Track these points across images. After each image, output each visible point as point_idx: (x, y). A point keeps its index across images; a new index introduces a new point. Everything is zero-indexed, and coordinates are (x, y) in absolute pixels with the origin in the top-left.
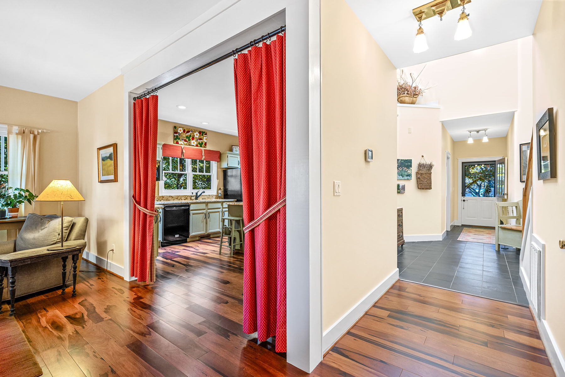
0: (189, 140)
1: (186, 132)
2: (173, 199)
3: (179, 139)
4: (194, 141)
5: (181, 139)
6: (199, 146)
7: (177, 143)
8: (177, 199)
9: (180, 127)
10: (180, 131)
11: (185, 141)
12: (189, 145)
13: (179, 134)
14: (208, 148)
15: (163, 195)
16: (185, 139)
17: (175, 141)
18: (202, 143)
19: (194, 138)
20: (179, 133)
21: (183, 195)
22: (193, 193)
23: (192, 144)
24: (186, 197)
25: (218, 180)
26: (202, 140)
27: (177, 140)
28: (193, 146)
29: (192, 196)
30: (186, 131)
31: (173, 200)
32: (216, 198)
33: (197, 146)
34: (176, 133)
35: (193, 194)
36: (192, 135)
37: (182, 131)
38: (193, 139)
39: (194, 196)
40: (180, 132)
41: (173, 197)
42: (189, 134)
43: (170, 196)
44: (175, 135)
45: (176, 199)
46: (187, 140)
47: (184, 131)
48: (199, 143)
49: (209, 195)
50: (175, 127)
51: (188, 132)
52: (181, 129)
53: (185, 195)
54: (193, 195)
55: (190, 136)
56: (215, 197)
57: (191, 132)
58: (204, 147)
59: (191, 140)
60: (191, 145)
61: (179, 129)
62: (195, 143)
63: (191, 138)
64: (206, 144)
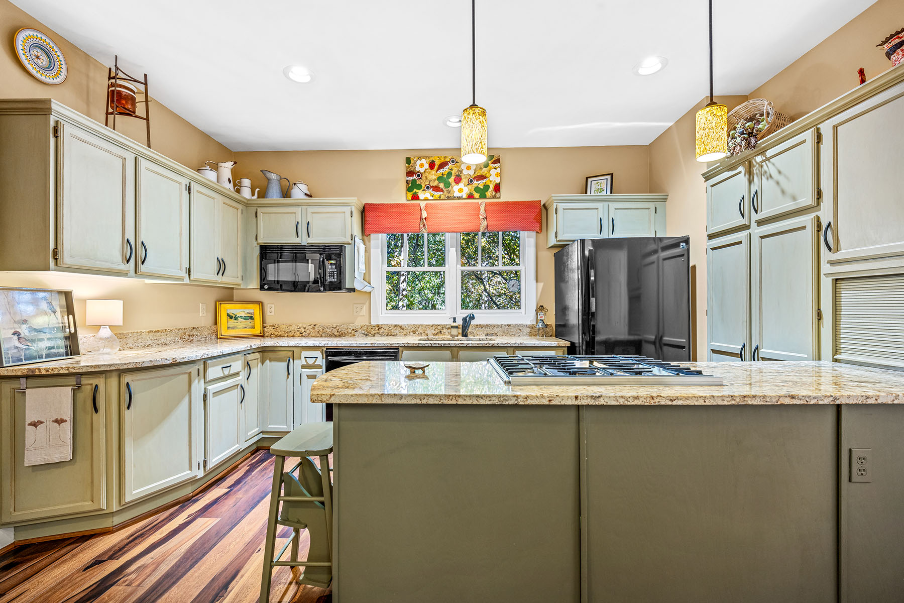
0: (448, 185)
1: (436, 167)
2: (405, 333)
3: (419, 187)
4: (461, 185)
5: (423, 186)
6: (477, 195)
7: (415, 197)
8: (414, 332)
9: (420, 158)
10: (421, 166)
11: (436, 189)
12: (449, 198)
13: (419, 176)
14: (506, 196)
15: (380, 323)
16: (436, 183)
17: (410, 195)
18: (487, 187)
19: (461, 179)
20: (418, 172)
21: (431, 323)
22: (455, 319)
23: (457, 194)
24: (439, 327)
25: (541, 285)
26: (485, 178)
27: (415, 190)
28: (459, 198)
29: (452, 327)
30: (437, 163)
31: (405, 335)
32: (531, 334)
33: (470, 196)
34: (410, 173)
35: (455, 321)
36: (453, 172)
37: (427, 166)
38: (458, 180)
39: (457, 327)
40: (422, 170)
41: (403, 329)
42: (446, 170)
43: (396, 326)
44: (410, 178)
45: (412, 333)
46: (441, 186)
47: (432, 165)
48: (477, 189)
49: (509, 325)
50: (408, 161)
51: (442, 166)
52: (423, 161)
53: (436, 324)
54: (454, 324)
55: (449, 174)
56: (528, 330)
57: (450, 165)
58: (494, 197)
59: (453, 184)
60: (454, 198)
61: (419, 162)
62: (466, 191)
63: (452, 180)
64: (497, 188)
